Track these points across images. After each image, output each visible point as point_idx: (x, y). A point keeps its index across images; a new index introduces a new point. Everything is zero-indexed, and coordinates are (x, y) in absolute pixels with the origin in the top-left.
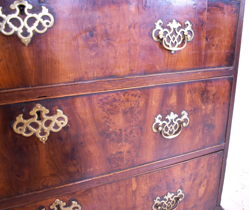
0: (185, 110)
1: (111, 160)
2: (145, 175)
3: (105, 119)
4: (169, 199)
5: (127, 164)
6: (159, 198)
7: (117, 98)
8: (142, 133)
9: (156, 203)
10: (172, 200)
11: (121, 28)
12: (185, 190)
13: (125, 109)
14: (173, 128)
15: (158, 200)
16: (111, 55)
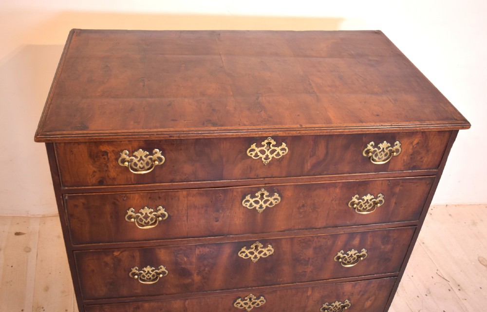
0: (365, 249)
1: (296, 275)
3: (299, 251)
4: (336, 305)
5: (308, 279)
6: (328, 304)
8: (325, 261)
9: (324, 307)
10: (339, 306)
12: (352, 302)
13: (316, 246)
14: (352, 260)
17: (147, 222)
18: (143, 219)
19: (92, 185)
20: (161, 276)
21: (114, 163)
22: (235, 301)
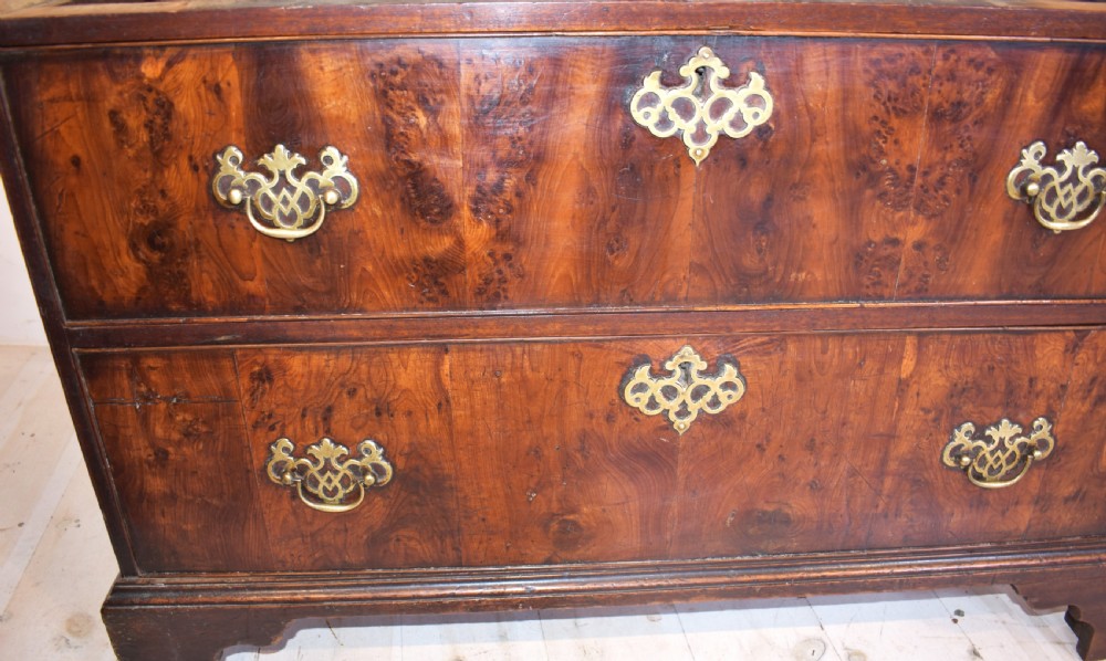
2: (946, 338)
4: (1002, 441)
6: (973, 430)
9: (956, 442)
10: (1012, 447)
15: (968, 433)
22: (627, 376)
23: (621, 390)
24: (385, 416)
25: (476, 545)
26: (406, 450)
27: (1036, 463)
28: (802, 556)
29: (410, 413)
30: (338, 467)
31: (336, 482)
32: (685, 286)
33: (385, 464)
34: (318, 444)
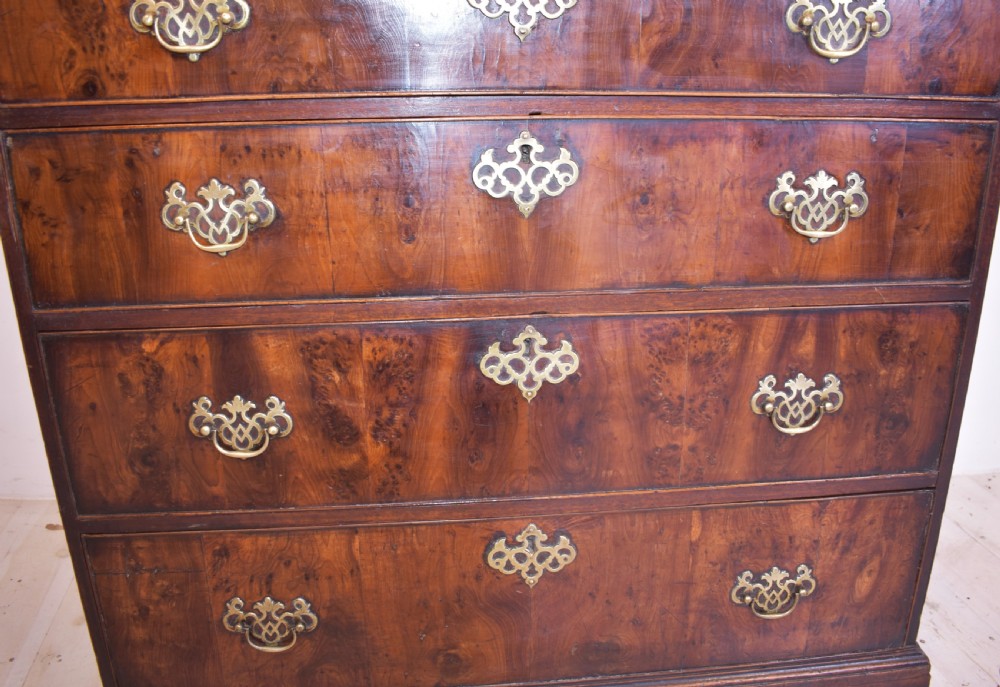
0: (833, 374)
1: (652, 459)
2: (722, 511)
3: (653, 371)
4: (774, 583)
5: (685, 476)
6: (751, 576)
7: (682, 328)
8: (726, 410)
9: (740, 586)
10: (784, 588)
11: (703, 189)
12: (818, 572)
13: (696, 355)
14: (801, 411)
15: (748, 578)
16: (679, 241)
17: (219, 231)
18: (208, 220)
19: (69, 98)
20: (273, 430)
21: (118, 21)
22: (489, 547)
23: (485, 557)
24: (312, 580)
25: (382, 675)
26: (328, 604)
27: (803, 599)
28: (632, 675)
29: (330, 578)
30: (277, 618)
31: (275, 629)
32: (527, 483)
33: (312, 615)
34: (262, 601)
